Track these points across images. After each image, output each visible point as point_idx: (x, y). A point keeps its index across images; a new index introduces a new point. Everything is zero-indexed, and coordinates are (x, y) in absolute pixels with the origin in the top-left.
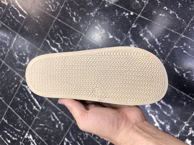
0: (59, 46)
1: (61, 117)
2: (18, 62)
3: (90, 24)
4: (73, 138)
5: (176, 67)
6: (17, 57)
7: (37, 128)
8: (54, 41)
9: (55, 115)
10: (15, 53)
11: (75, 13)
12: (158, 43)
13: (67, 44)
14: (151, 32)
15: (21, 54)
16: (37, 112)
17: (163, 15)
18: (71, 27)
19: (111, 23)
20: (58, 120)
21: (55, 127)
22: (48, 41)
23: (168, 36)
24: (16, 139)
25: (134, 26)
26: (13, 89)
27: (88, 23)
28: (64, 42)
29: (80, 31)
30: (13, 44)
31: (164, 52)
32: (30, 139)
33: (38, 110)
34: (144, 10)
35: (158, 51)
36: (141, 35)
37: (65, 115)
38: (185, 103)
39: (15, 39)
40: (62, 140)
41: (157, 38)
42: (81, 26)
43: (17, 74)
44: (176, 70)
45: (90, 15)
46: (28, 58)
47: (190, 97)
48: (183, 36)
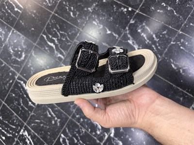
0: (56, 41)
1: (57, 113)
2: (14, 57)
3: (87, 19)
4: (69, 134)
5: (173, 63)
6: (12, 52)
7: (32, 125)
8: (50, 36)
9: (51, 111)
10: (10, 48)
11: (72, 8)
12: (156, 39)
13: (64, 39)
14: (149, 28)
15: (16, 49)
16: (33, 108)
17: (162, 11)
18: (69, 22)
19: (109, 18)
20: (54, 116)
21: (52, 123)
22: (45, 36)
23: (165, 32)
24: (11, 135)
25: (132, 22)
26: (8, 85)
27: (86, 18)
28: (61, 37)
29: (77, 26)
30: (8, 39)
31: (161, 48)
32: (26, 135)
33: (34, 106)
34: (142, 6)
35: (155, 47)
36: (139, 31)
37: (62, 110)
38: (181, 99)
39: (10, 34)
40: (58, 136)
41: (155, 34)
42: (79, 21)
43: (12, 69)
44: (173, 66)
45: (88, 10)
46: (23, 53)
47: (186, 93)
48: (180, 32)
